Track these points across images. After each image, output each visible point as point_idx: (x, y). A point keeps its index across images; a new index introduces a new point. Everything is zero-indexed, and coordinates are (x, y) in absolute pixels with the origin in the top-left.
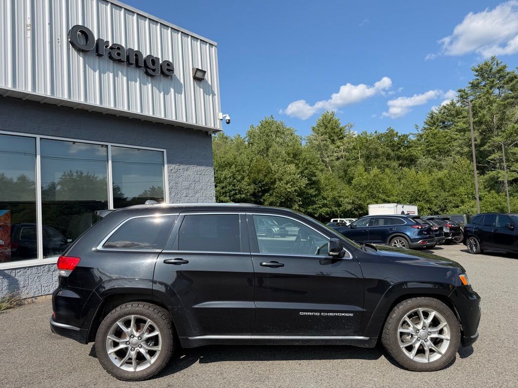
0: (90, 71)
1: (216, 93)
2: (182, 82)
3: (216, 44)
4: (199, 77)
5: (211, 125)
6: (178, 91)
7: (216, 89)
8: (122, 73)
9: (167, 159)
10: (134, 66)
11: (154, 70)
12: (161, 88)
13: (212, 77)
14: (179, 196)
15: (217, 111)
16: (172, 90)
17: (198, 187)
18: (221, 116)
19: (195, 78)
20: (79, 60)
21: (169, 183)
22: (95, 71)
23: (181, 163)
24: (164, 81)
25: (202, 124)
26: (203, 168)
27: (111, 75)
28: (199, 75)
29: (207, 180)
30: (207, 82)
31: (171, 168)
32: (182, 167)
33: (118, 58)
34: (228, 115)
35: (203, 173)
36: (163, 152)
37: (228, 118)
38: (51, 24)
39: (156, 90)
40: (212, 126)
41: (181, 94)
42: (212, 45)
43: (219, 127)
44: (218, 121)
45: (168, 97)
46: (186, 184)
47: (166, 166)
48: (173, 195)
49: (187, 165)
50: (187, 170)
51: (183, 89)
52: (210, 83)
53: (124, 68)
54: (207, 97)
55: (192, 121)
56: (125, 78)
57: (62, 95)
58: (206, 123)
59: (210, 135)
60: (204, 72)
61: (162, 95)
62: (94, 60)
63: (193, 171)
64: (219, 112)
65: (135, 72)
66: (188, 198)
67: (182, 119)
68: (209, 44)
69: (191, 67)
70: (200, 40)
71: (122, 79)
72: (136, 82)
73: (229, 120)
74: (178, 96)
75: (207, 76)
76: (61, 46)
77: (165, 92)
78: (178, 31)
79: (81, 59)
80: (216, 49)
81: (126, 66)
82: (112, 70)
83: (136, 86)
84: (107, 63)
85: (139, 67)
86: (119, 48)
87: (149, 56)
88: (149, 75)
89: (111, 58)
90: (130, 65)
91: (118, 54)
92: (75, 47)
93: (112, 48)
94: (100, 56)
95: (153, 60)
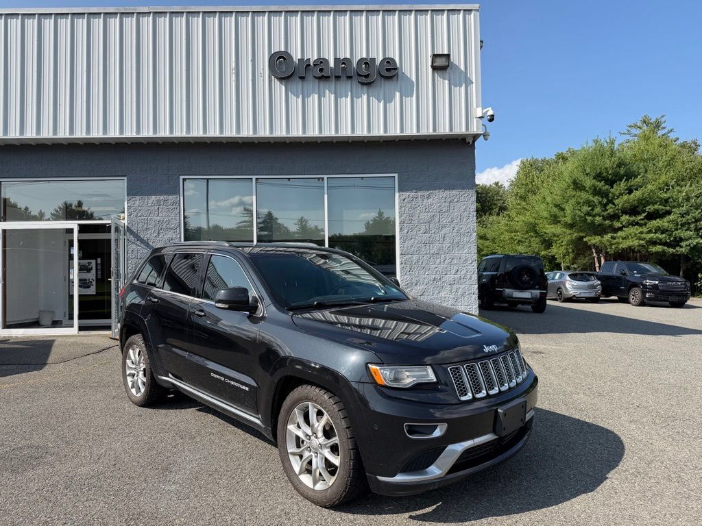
0: (293, 98)
1: (474, 81)
2: (414, 79)
3: (476, 6)
5: (460, 129)
6: (406, 93)
7: (474, 75)
8: (330, 92)
9: (399, 185)
10: (343, 78)
11: (367, 76)
12: (382, 97)
13: (468, 57)
14: (414, 233)
15: (475, 107)
16: (398, 94)
17: (446, 220)
18: (479, 112)
19: (434, 68)
20: (280, 89)
21: (400, 216)
22: (298, 97)
23: (420, 189)
24: (388, 86)
25: (443, 130)
26: (455, 192)
27: (316, 96)
28: (439, 62)
29: (462, 210)
30: (457, 68)
31: (404, 197)
32: (420, 194)
33: (320, 74)
34: (490, 109)
35: (456, 200)
36: (394, 177)
37: (490, 112)
38: (253, 60)
39: (374, 101)
40: (463, 131)
41: (412, 96)
42: (470, 10)
43: (475, 130)
44: (475, 120)
45: (391, 106)
46: (425, 216)
47: (397, 195)
48: (405, 231)
49: (428, 190)
50: (429, 197)
51: (415, 88)
52: (462, 68)
53: (332, 84)
54: (456, 90)
55: (427, 130)
56: (333, 96)
57: (264, 132)
58: (451, 129)
59: (469, 143)
60: (448, 56)
61: (382, 104)
62: (297, 85)
63: (438, 198)
64: (477, 107)
65: (345, 86)
66: (428, 235)
67: (411, 131)
68: (465, 10)
69: (430, 54)
70: (448, 10)
71: (329, 98)
72: (347, 97)
73: (493, 116)
74: (407, 100)
75: (458, 59)
76: (263, 80)
77: (388, 100)
78: (411, 11)
79: (283, 87)
80: (478, 14)
81: (333, 81)
82: (317, 90)
83: (346, 102)
84: (311, 84)
85: (350, 78)
86: (321, 62)
87: (362, 59)
88: (363, 84)
89: (315, 77)
90: (338, 78)
91: (321, 70)
92: (276, 77)
93: (315, 65)
94: (302, 78)
95: (367, 62)
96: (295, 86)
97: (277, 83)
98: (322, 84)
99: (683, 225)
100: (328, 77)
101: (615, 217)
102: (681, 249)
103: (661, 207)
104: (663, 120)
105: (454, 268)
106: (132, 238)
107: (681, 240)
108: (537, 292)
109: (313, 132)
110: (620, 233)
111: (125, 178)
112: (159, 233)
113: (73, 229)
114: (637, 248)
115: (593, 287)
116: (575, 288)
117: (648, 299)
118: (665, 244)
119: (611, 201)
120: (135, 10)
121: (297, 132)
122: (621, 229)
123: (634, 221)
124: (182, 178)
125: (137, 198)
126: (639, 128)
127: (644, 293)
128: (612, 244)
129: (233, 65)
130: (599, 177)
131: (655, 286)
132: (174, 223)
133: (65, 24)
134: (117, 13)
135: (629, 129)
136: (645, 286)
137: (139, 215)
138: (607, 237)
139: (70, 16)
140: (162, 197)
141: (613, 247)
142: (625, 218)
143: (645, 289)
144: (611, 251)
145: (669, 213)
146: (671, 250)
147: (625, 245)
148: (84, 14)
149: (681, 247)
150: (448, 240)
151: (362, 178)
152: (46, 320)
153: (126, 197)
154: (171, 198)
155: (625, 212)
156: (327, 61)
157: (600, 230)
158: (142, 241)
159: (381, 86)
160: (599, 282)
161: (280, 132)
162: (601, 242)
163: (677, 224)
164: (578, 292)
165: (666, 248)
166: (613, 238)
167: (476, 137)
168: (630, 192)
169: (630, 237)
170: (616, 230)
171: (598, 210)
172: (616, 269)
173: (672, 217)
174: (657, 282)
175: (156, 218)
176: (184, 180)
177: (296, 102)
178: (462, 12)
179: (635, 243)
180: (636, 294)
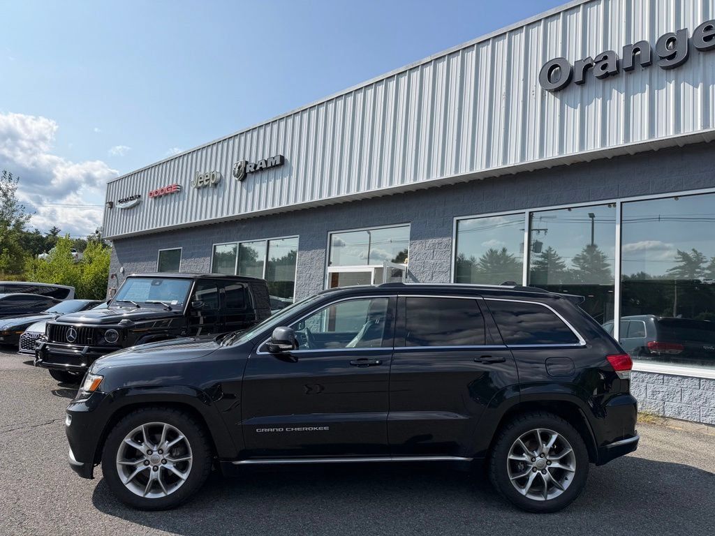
0: (569, 111)
8: (619, 90)
10: (638, 68)
11: (671, 57)
12: (700, 79)
20: (553, 101)
22: (575, 108)
27: (599, 101)
33: (603, 72)
38: (525, 79)
39: (686, 87)
53: (622, 80)
56: (623, 96)
57: (533, 157)
61: (700, 90)
62: (575, 93)
65: (642, 76)
71: (618, 99)
72: (643, 91)
76: (535, 98)
79: (558, 101)
81: (624, 76)
82: (600, 93)
83: (641, 101)
84: (594, 86)
86: (605, 57)
87: (665, 36)
88: (668, 68)
89: (597, 78)
90: (630, 70)
91: (605, 67)
92: (549, 91)
93: (597, 63)
94: (581, 83)
95: (674, 38)
96: (573, 95)
97: (551, 96)
98: (608, 83)
106: (411, 281)
109: (594, 146)
111: (410, 224)
112: (432, 277)
120: (420, 63)
121: (572, 150)
124: (455, 219)
125: (418, 242)
129: (504, 89)
132: (446, 266)
134: (406, 71)
137: (418, 259)
140: (437, 240)
151: (676, 197)
153: (409, 242)
156: (613, 54)
159: (699, 59)
161: (553, 154)
175: (431, 261)
176: (457, 221)
177: (573, 114)
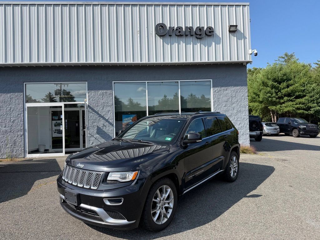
0: (166, 45)
1: (247, 38)
2: (221, 36)
3: (248, 4)
4: (233, 30)
5: (242, 59)
6: (217, 43)
7: (247, 35)
8: (183, 42)
9: (213, 85)
10: (189, 36)
11: (200, 35)
12: (206, 44)
13: (245, 27)
14: (220, 106)
15: (248, 49)
16: (214, 43)
17: (234, 100)
18: (250, 52)
19: (230, 32)
20: (160, 41)
21: (214, 99)
22: (168, 45)
23: (222, 86)
24: (209, 39)
25: (235, 59)
26: (238, 88)
27: (177, 44)
28: (232, 29)
29: (241, 95)
30: (240, 32)
31: (215, 90)
32: (223, 88)
33: (179, 34)
34: (255, 50)
35: (239, 91)
36: (210, 81)
37: (256, 52)
38: (148, 27)
39: (203, 46)
40: (243, 60)
41: (220, 44)
42: (245, 5)
43: (248, 60)
44: (248, 55)
45: (210, 48)
46: (225, 99)
47: (212, 89)
48: (216, 106)
49: (226, 86)
50: (226, 90)
51: (221, 41)
52: (242, 32)
53: (184, 38)
54: (239, 41)
55: (227, 59)
56: (184, 44)
57: (153, 61)
58: (238, 59)
59: (244, 65)
60: (236, 26)
61: (206, 48)
62: (168, 39)
63: (230, 90)
64: (249, 49)
65: (190, 39)
66: (226, 107)
67: (220, 60)
68: (243, 5)
69: (228, 25)
70: (236, 5)
71: (183, 45)
72: (190, 44)
73: (257, 53)
74: (218, 46)
75: (240, 28)
76: (152, 37)
77: (209, 45)
78: (219, 5)
79: (162, 40)
80: (249, 7)
81: (184, 37)
82: (177, 41)
83: (190, 47)
84: (175, 38)
85: (192, 35)
86: (179, 28)
87: (197, 27)
88: (198, 38)
89: (176, 35)
90: (186, 35)
91: (179, 32)
92: (158, 35)
93: (176, 30)
94: (170, 36)
95: (200, 29)
96: (167, 39)
97: (159, 38)
98: (179, 38)
99: (311, 101)
100: (182, 35)
101: (281, 98)
102: (311, 112)
103: (301, 93)
104: (294, 54)
105: (239, 122)
106: (90, 110)
107: (311, 107)
108: (258, 132)
109: (175, 61)
110: (283, 105)
111: (87, 82)
112: (103, 108)
113: (62, 106)
114: (291, 111)
115: (276, 129)
116: (268, 130)
117: (301, 134)
118: (304, 109)
119: (280, 91)
120: (92, 3)
121: (168, 61)
122: (284, 103)
123: (289, 99)
124: (113, 82)
125: (93, 91)
126: (284, 58)
127: (299, 131)
128: (280, 110)
129: (138, 29)
130: (275, 80)
131: (304, 129)
132: (110, 103)
133: (58, 9)
134: (83, 5)
135: (279, 58)
136: (300, 128)
137: (94, 100)
138: (278, 106)
139: (60, 6)
140: (104, 91)
141: (281, 111)
142: (286, 98)
143: (300, 130)
144: (280, 113)
145: (305, 96)
146: (306, 112)
147: (286, 110)
148: (67, 4)
149: (311, 111)
150: (235, 109)
151: (196, 81)
152: (42, 150)
153: (87, 91)
154: (109, 92)
155: (285, 95)
156: (182, 28)
157: (274, 104)
158: (95, 112)
159: (206, 38)
160: (278, 127)
161: (160, 61)
162: (276, 109)
163: (309, 101)
164: (270, 131)
165: (304, 111)
166: (281, 107)
167: (247, 62)
168: (288, 87)
169: (288, 106)
170: (281, 104)
171: (274, 95)
172: (285, 121)
173: (306, 98)
174: (305, 127)
175: (102, 101)
176: (114, 83)
177: (168, 47)
178: (242, 6)
179: (291, 109)
180: (295, 132)
